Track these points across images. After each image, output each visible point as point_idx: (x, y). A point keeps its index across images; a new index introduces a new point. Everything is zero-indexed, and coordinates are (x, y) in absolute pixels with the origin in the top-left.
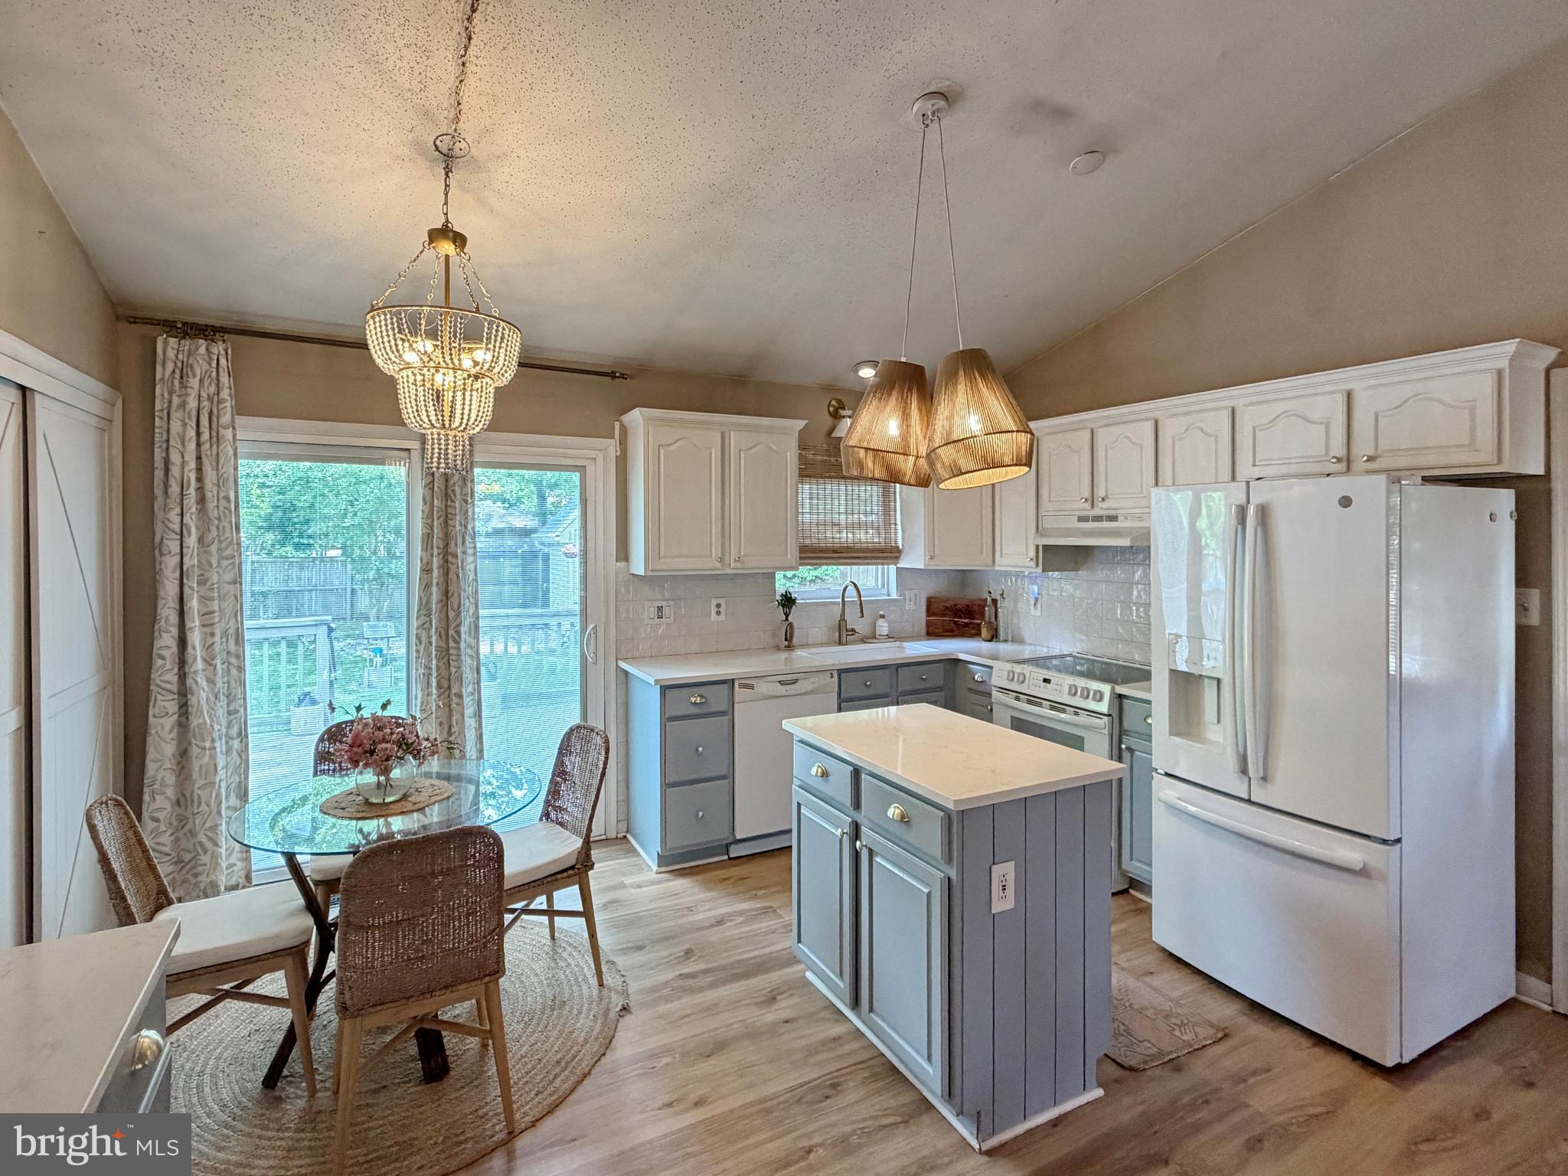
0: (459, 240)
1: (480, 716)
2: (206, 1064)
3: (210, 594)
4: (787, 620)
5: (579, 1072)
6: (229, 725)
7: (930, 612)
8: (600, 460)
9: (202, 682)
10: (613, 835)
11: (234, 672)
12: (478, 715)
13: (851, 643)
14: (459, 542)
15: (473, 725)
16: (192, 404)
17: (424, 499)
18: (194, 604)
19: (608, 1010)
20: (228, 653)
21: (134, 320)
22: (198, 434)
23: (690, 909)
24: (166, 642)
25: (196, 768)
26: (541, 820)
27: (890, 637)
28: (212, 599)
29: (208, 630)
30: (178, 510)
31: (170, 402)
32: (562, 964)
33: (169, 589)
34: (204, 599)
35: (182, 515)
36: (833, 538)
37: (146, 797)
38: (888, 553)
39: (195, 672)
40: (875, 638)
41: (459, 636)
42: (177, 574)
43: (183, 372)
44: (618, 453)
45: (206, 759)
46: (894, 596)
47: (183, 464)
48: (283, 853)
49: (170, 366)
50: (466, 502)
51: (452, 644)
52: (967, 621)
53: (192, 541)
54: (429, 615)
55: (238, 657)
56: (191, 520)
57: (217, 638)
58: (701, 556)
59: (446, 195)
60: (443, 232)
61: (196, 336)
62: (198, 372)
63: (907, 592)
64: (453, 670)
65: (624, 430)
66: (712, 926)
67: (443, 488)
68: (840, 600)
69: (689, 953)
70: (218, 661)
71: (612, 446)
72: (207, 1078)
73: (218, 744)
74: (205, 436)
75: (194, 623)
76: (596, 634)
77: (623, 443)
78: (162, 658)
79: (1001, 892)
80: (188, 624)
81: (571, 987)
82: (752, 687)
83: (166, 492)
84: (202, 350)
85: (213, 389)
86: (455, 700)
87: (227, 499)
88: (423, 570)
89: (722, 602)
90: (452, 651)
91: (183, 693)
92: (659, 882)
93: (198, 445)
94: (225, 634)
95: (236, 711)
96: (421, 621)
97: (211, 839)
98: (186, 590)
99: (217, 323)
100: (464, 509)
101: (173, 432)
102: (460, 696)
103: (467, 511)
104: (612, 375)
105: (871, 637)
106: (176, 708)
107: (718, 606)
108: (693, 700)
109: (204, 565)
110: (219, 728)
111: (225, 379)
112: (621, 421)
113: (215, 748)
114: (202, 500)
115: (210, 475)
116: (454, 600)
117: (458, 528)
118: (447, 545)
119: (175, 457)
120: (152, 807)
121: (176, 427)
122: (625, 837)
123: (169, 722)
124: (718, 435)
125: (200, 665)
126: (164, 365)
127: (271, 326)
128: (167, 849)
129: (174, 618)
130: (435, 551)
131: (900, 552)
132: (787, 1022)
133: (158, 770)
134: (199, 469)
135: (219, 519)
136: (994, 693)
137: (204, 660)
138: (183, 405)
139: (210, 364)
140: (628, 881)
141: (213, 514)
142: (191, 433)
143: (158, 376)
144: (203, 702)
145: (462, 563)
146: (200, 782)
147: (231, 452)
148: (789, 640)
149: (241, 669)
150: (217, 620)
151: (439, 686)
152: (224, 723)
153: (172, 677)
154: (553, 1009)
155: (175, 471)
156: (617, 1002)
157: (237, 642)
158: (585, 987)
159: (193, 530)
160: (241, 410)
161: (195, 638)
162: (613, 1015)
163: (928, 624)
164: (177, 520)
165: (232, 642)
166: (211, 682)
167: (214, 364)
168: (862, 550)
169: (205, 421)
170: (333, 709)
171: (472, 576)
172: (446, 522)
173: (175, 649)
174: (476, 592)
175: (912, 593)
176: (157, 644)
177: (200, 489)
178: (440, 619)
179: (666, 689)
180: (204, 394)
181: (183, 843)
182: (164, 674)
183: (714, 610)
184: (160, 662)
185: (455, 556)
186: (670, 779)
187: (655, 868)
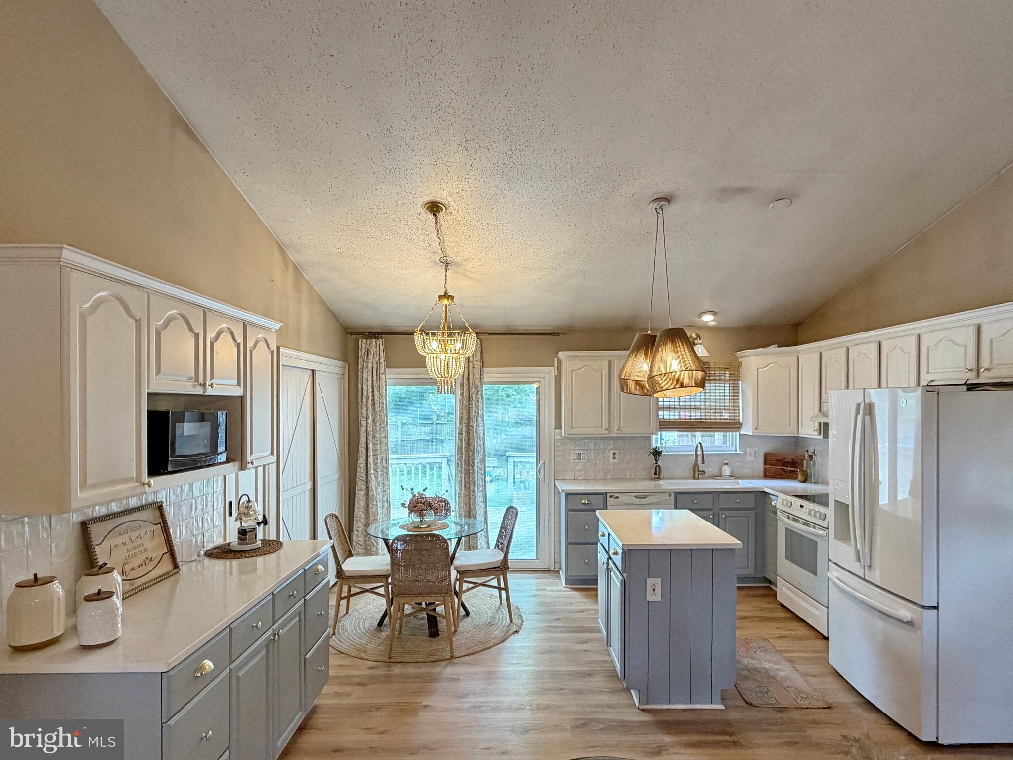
0: (451, 298)
1: (486, 502)
2: (362, 617)
3: (376, 442)
4: (657, 463)
5: (486, 646)
6: (383, 497)
7: (766, 462)
8: (547, 378)
9: (374, 478)
10: (553, 569)
11: (385, 475)
12: (485, 502)
13: (703, 478)
14: (475, 420)
15: (483, 506)
16: (370, 366)
17: (460, 401)
18: (371, 446)
19: (509, 631)
20: (383, 467)
21: (352, 334)
22: (373, 377)
23: (571, 604)
24: (361, 461)
25: (371, 512)
26: (495, 548)
27: (731, 476)
28: (377, 444)
29: (375, 457)
30: (365, 409)
31: (363, 365)
32: (500, 612)
33: (362, 440)
34: (374, 444)
35: (367, 410)
36: (690, 416)
37: (355, 522)
38: (734, 425)
39: (371, 474)
40: (721, 476)
41: (474, 464)
42: (365, 434)
43: (368, 353)
44: (557, 374)
45: (374, 509)
46: (738, 452)
47: (367, 390)
48: (383, 539)
49: (363, 351)
50: (478, 402)
51: (471, 467)
52: (792, 469)
53: (370, 421)
54: (462, 454)
55: (387, 468)
56: (370, 413)
57: (379, 461)
58: (597, 427)
59: (446, 280)
60: (446, 296)
61: (372, 338)
62: (372, 352)
63: (748, 449)
64: (471, 479)
65: (560, 361)
66: (577, 612)
67: (468, 396)
68: (695, 453)
69: (558, 619)
70: (379, 470)
71: (553, 371)
72: (362, 621)
73: (379, 503)
74: (375, 378)
75: (371, 454)
76: (544, 466)
77: (559, 369)
78: (360, 467)
79: (652, 592)
80: (369, 454)
81: (499, 620)
82: (618, 498)
83: (362, 401)
84: (374, 343)
85: (377, 359)
86: (472, 493)
87: (383, 403)
88: (459, 433)
89: (617, 452)
90: (471, 471)
91: (367, 482)
92: (564, 591)
93: (373, 381)
94: (382, 460)
95: (386, 491)
96: (459, 456)
97: (376, 541)
98: (368, 441)
99: (379, 331)
100: (477, 405)
101: (364, 377)
102: (474, 492)
103: (479, 406)
104: (553, 334)
105: (718, 476)
106: (365, 488)
107: (614, 454)
108: (583, 501)
109: (374, 430)
110: (379, 497)
111: (382, 354)
112: (558, 357)
113: (377, 505)
114: (374, 404)
115: (377, 393)
116: (472, 447)
117: (474, 414)
118: (469, 423)
119: (365, 388)
120: (357, 526)
121: (365, 375)
122: (559, 571)
123: (362, 493)
124: (607, 363)
125: (372, 471)
126: (361, 351)
127: (400, 329)
128: (361, 543)
129: (364, 452)
130: (464, 425)
131: (741, 424)
132: (586, 651)
133: (358, 512)
134: (373, 392)
135: (380, 412)
136: (778, 513)
137: (374, 469)
138: (367, 366)
139: (376, 348)
140: (547, 588)
141: (378, 409)
142: (370, 377)
143: (359, 355)
144: (374, 486)
145: (476, 430)
146: (372, 518)
147: (384, 384)
148: (657, 474)
149: (388, 474)
150: (379, 453)
151: (465, 487)
152: (381, 495)
153: (363, 475)
154: (487, 626)
155: (365, 393)
156: (515, 628)
157: (386, 463)
158: (504, 622)
159: (371, 417)
160: (387, 366)
161: (371, 460)
162: (510, 632)
163: (765, 470)
164: (365, 412)
165: (384, 462)
166: (377, 478)
167: (378, 348)
168: (712, 423)
169: (375, 373)
170: (403, 489)
171: (482, 436)
172: (469, 410)
173: (364, 464)
174: (484, 444)
175: (753, 450)
176: (359, 462)
177: (373, 400)
178: (466, 456)
179: (568, 495)
180: (375, 362)
181: (367, 543)
182: (360, 474)
183: (612, 456)
184: (359, 469)
185: (473, 427)
186: (570, 541)
187: (564, 585)
